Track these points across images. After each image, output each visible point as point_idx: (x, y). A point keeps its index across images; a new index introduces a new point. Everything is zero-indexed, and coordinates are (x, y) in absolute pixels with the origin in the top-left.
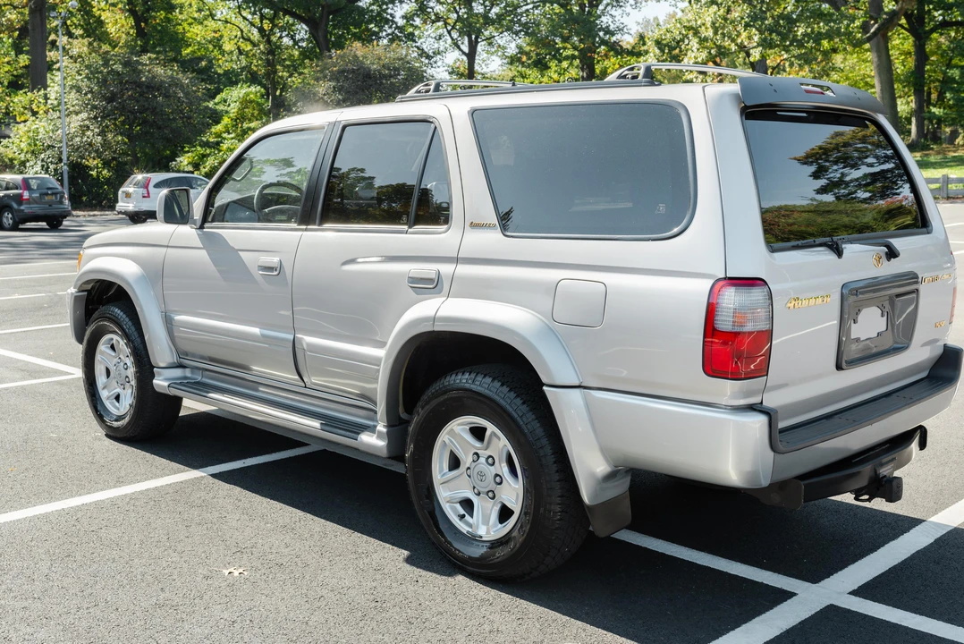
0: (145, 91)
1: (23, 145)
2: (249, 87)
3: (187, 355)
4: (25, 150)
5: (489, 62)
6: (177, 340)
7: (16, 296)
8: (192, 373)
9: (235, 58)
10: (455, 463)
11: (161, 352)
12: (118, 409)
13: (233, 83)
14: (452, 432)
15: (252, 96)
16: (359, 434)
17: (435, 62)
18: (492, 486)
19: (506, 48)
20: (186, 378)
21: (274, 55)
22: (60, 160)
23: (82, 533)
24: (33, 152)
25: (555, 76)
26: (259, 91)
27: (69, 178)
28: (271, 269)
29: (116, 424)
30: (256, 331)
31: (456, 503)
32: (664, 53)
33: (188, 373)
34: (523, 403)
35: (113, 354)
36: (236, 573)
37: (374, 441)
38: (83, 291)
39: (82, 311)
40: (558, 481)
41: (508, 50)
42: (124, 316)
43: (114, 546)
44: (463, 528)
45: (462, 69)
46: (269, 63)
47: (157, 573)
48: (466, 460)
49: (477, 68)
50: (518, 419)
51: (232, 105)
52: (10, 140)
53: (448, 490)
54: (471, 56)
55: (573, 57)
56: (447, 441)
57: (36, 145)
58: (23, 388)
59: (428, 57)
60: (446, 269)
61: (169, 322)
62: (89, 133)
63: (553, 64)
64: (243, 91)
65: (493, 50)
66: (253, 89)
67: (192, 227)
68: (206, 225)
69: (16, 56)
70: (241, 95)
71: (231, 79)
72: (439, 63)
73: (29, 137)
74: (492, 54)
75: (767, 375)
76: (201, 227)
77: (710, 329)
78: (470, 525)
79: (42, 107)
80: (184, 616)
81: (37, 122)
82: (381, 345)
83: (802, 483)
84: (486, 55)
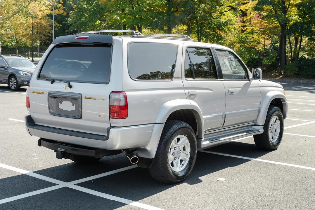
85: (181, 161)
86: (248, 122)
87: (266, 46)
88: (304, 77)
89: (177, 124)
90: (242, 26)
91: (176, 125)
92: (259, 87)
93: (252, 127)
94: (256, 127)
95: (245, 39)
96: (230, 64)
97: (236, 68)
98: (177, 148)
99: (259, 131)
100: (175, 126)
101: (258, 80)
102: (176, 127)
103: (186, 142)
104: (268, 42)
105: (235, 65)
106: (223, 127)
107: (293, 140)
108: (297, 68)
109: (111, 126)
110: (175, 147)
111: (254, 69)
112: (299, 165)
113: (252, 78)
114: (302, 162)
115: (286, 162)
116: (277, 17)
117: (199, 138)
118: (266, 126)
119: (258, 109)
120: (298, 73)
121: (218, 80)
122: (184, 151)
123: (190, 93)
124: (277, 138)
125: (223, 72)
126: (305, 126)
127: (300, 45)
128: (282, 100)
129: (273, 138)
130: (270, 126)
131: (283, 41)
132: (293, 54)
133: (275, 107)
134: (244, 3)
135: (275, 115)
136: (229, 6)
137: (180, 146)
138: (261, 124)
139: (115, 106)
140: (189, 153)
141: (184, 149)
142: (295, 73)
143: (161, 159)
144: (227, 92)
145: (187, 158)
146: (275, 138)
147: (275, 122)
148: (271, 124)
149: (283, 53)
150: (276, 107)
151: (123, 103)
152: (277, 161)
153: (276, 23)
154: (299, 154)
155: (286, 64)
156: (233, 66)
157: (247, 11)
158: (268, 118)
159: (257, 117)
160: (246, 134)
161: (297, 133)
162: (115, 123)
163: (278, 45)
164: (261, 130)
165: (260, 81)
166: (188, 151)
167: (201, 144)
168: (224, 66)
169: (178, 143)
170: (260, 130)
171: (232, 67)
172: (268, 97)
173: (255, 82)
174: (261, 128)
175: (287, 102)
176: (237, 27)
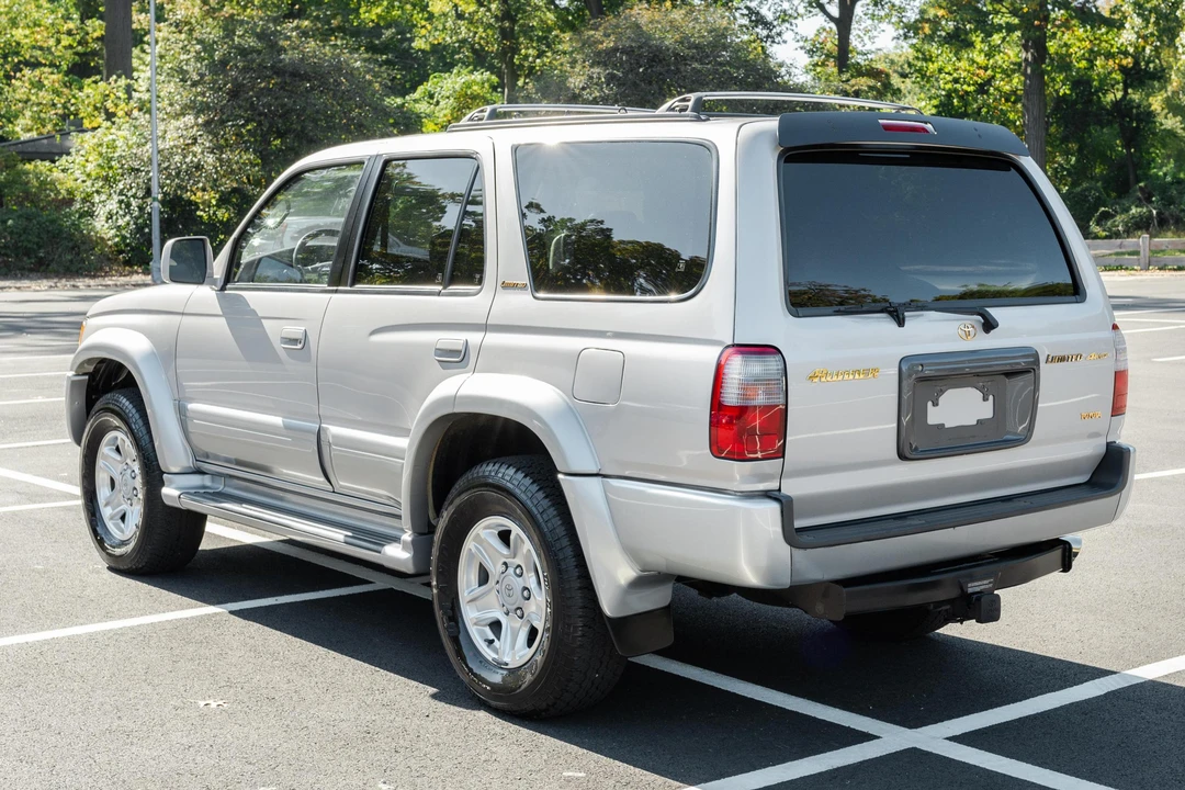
0: (288, 81)
1: (90, 167)
2: (471, 72)
3: (208, 457)
4: (94, 174)
5: (875, 33)
6: (192, 437)
7: (40, 399)
8: (213, 481)
9: (449, 24)
10: (484, 577)
11: (173, 452)
12: (122, 531)
13: (448, 67)
14: (478, 538)
15: (475, 88)
16: (383, 545)
17: (779, 34)
18: (520, 602)
19: (904, 10)
20: (204, 487)
21: (513, 21)
22: (148, 192)
23: (41, 666)
24: (106, 179)
25: (981, 59)
26: (488, 80)
27: (162, 221)
28: (295, 341)
29: (118, 551)
30: (278, 420)
31: (485, 626)
32: (1149, 22)
33: (207, 481)
34: (546, 497)
35: (118, 458)
36: (214, 705)
37: (398, 554)
38: (84, 374)
39: (81, 401)
40: (580, 588)
41: (908, 14)
42: (131, 406)
43: (78, 678)
44: (489, 654)
45: (829, 45)
46: (506, 34)
47: (119, 704)
48: (495, 570)
49: (854, 42)
50: (539, 516)
51: (442, 103)
52: (70, 159)
53: (476, 610)
54: (844, 23)
55: (1010, 28)
56: (474, 550)
57: (111, 168)
58: (14, 514)
59: (767, 25)
60: (474, 338)
61: (181, 412)
62: (197, 149)
63: (977, 38)
64: (461, 80)
65: (882, 13)
66: (477, 76)
67: (213, 289)
68: (229, 286)
69: (82, 22)
70: (457, 87)
71: (443, 59)
72: (788, 36)
73: (101, 154)
74: (881, 19)
75: (783, 457)
76: (223, 289)
77: (717, 404)
78: (496, 651)
79: (122, 105)
80: (135, 741)
81: (113, 131)
82: (404, 432)
83: (845, 590)
84: (870, 22)
109: (1107, 443)
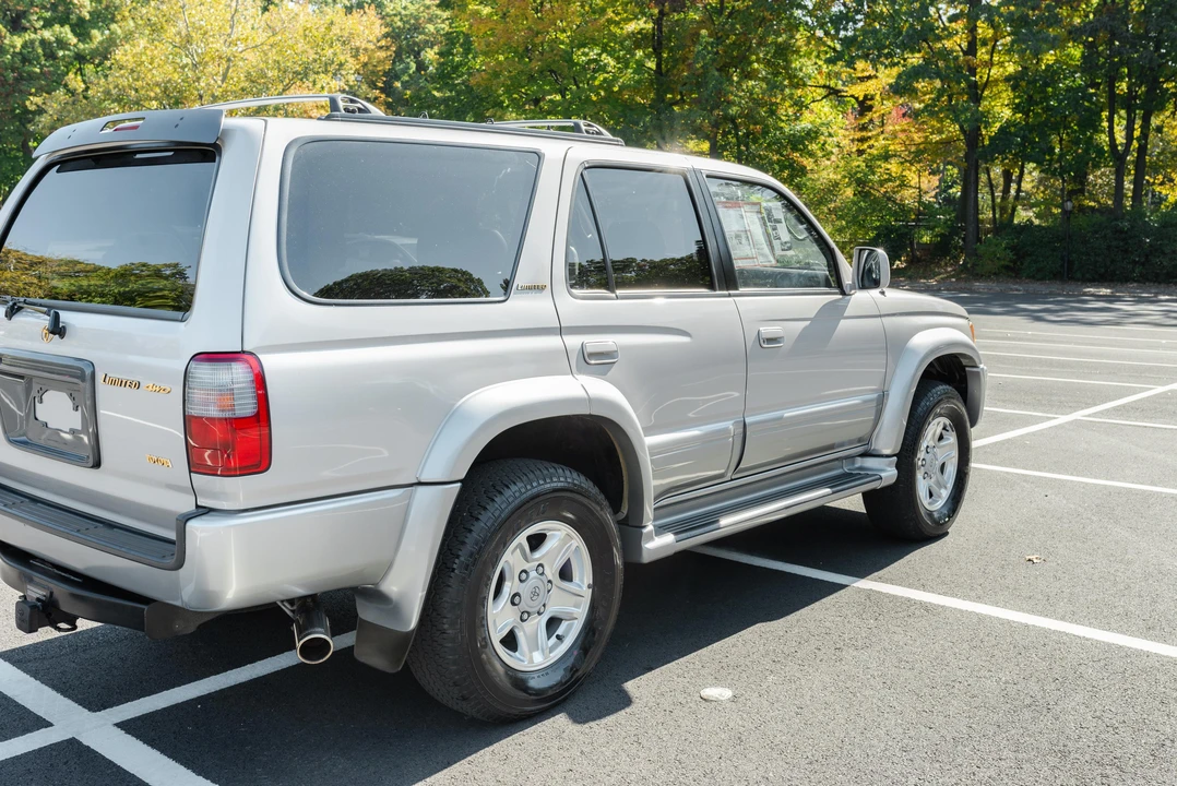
85: (553, 623)
86: (842, 445)
87: (926, 193)
88: (1028, 277)
89: (525, 478)
90: (858, 140)
91: (520, 484)
92: (880, 316)
93: (853, 463)
94: (870, 462)
95: (865, 175)
96: (768, 235)
97: (790, 249)
98: (533, 574)
99: (881, 478)
100: (514, 488)
101: (875, 293)
102: (517, 492)
103: (573, 548)
104: (930, 183)
105: (786, 237)
106: (739, 472)
107: (1004, 492)
108: (1008, 251)
109: (197, 506)
110: (524, 571)
111: (861, 250)
112: (1028, 611)
113: (854, 283)
114: (1040, 597)
115: (979, 599)
116: (954, 113)
117: (631, 527)
118: (906, 458)
119: (875, 395)
120: (1012, 265)
121: (718, 292)
122: (566, 585)
123: (589, 349)
124: (945, 494)
125: (738, 264)
126: (1041, 433)
127: (1019, 190)
128: (964, 362)
129: (931, 495)
130: (921, 455)
131: (970, 181)
132: (997, 216)
133: (941, 387)
134: (864, 78)
135: (941, 415)
136: (824, 87)
137: (546, 567)
138: (887, 451)
139: (211, 420)
140: (585, 587)
141: (565, 573)
142: (1003, 266)
143: (450, 631)
144: (751, 337)
145: (580, 611)
146: (940, 497)
147: (941, 438)
148: (923, 446)
149: (971, 211)
150: (944, 387)
151: (247, 408)
152: (945, 594)
153: (953, 129)
154: (1028, 558)
155: (979, 240)
156: (779, 239)
157: (872, 99)
158: (912, 428)
159: (871, 424)
160: (828, 490)
161: (1015, 465)
162: (214, 496)
163: (956, 191)
164: (889, 474)
165: (883, 293)
166: (582, 580)
167: (639, 548)
168: (744, 241)
169: (537, 555)
170: (883, 475)
171: (776, 243)
172: (913, 351)
173: (863, 298)
174: (889, 465)
175: (981, 366)
176: (845, 142)
